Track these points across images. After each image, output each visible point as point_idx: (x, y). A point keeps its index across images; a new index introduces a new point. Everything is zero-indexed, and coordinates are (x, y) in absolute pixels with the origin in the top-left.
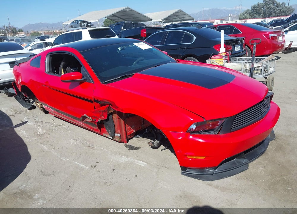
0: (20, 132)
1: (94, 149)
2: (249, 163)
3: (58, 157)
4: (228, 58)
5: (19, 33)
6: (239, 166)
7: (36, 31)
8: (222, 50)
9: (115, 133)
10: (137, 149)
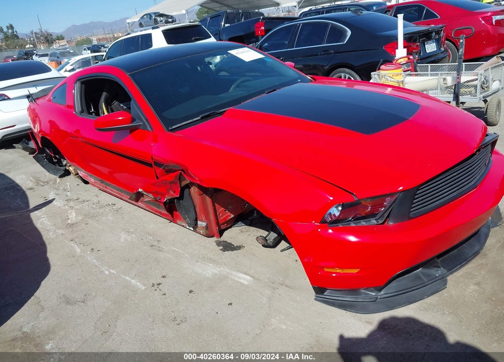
0: (40, 219)
1: (160, 250)
2: (448, 275)
3: (96, 266)
4: (413, 68)
5: (57, 41)
6: (427, 283)
7: (84, 37)
8: (401, 52)
9: (196, 220)
10: (237, 250)
